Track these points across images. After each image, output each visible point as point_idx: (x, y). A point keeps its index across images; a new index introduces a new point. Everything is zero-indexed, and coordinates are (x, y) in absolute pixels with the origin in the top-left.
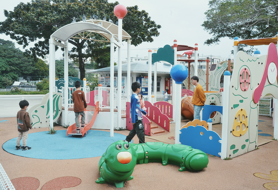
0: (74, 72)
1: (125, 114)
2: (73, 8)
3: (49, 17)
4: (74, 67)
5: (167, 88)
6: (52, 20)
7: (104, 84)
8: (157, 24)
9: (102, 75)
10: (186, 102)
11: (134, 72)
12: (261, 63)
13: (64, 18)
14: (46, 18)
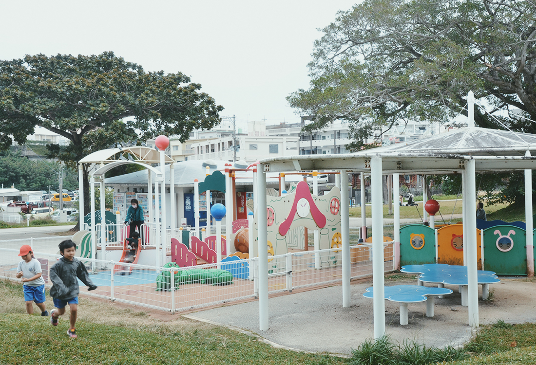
0: (27, 169)
1: (170, 252)
2: (77, 90)
3: (37, 105)
4: (26, 156)
5: (241, 210)
6: (42, 111)
7: (124, 206)
8: (217, 104)
9: (119, 190)
10: (242, 236)
11: (179, 186)
12: (287, 201)
13: (62, 105)
14: (32, 106)
